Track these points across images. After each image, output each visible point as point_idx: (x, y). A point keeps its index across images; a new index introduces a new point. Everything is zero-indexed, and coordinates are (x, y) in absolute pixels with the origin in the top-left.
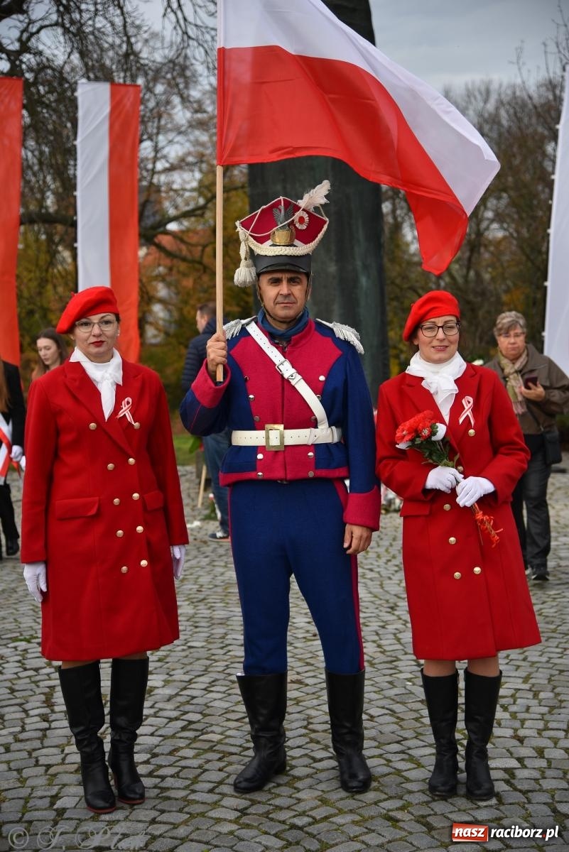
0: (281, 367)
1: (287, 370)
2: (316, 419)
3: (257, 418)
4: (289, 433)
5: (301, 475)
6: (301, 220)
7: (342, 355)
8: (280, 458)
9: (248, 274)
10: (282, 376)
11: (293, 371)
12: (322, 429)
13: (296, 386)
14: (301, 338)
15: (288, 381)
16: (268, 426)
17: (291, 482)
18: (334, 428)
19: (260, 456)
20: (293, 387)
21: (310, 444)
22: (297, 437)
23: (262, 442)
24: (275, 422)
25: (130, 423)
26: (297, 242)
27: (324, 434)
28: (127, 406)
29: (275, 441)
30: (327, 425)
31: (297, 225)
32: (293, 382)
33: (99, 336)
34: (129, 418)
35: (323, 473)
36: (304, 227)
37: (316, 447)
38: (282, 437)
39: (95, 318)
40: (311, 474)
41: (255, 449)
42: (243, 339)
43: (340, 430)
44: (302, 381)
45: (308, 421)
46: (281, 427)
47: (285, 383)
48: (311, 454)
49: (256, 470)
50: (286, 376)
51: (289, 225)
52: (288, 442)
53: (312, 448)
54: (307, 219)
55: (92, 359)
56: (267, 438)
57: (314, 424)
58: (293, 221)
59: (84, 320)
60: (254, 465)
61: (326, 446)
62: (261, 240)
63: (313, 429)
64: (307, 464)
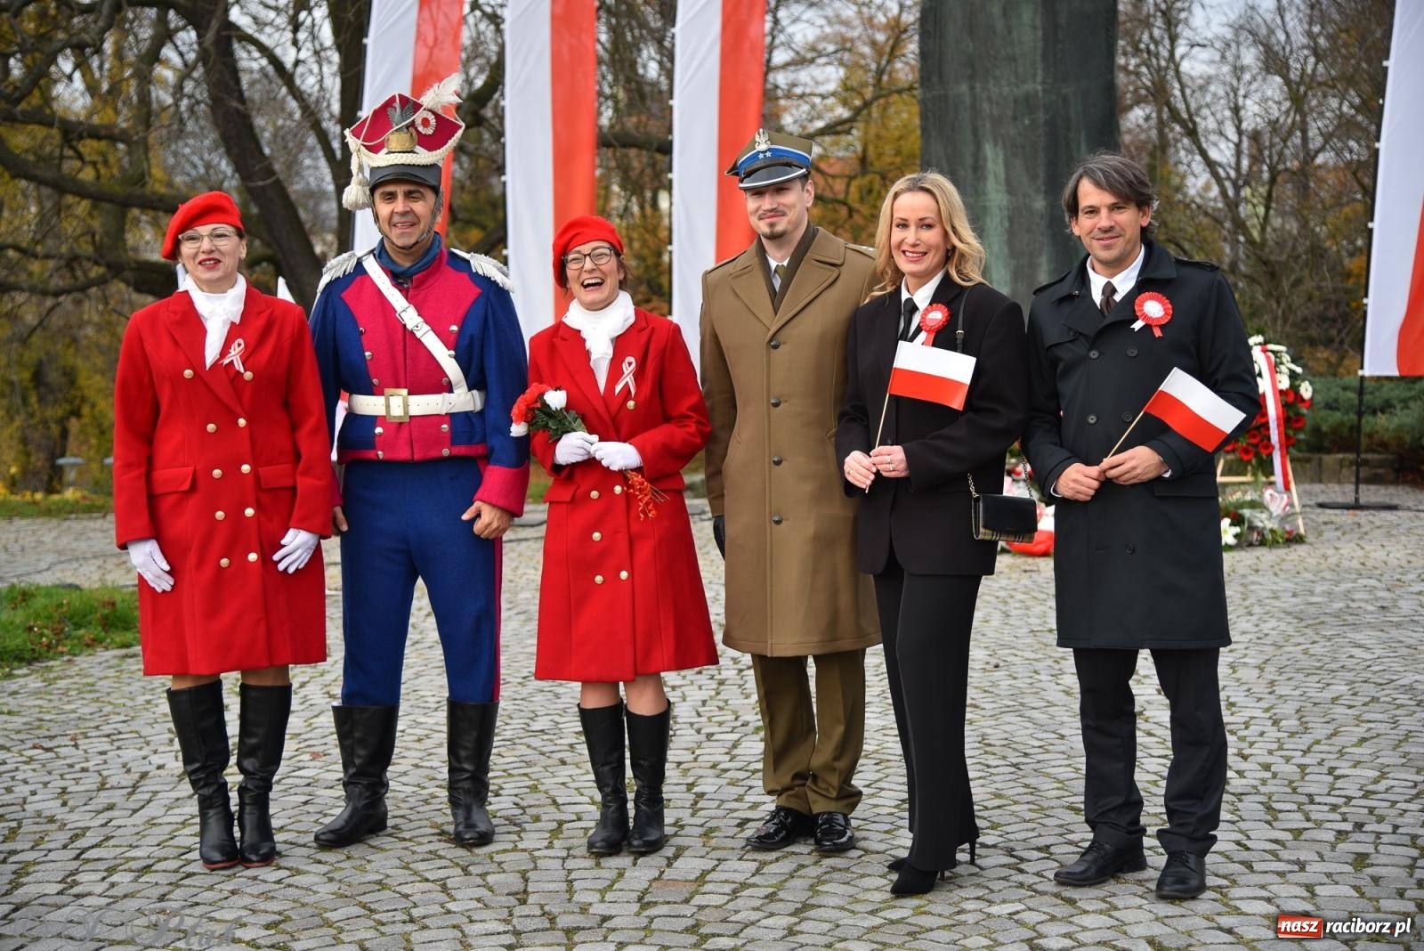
0: (403, 315)
1: (410, 317)
2: (450, 383)
3: (375, 381)
4: (414, 399)
5: (433, 454)
6: (425, 122)
7: (478, 296)
8: (405, 433)
9: (360, 193)
10: (405, 326)
11: (420, 320)
12: (459, 394)
13: (423, 340)
14: (426, 278)
15: (412, 333)
16: (388, 391)
17: (420, 463)
18: (475, 392)
19: (379, 430)
20: (419, 341)
21: (443, 412)
22: (425, 404)
23: (380, 411)
24: (398, 386)
25: (238, 372)
26: (418, 149)
27: (463, 399)
28: (238, 350)
29: (397, 410)
30: (465, 388)
31: (421, 129)
32: (418, 335)
33: (211, 252)
34: (239, 366)
35: (461, 450)
36: (430, 131)
37: (452, 417)
38: (406, 406)
39: (204, 230)
40: (446, 452)
41: (373, 420)
42: (358, 278)
43: (483, 394)
44: (431, 333)
45: (441, 385)
46: (404, 392)
47: (409, 336)
48: (444, 426)
49: (373, 447)
50: (409, 327)
51: (407, 127)
52: (414, 411)
53: (447, 419)
54: (433, 121)
55: (204, 287)
56: (388, 407)
57: (449, 388)
58: (413, 122)
59: (189, 233)
60: (371, 442)
61: (466, 415)
62: (375, 149)
63: (446, 395)
64: (439, 441)
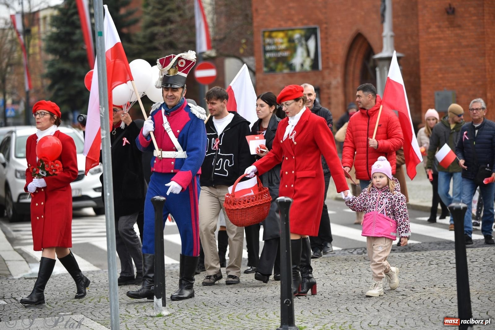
0: (165, 124)
1: (167, 126)
2: (176, 149)
4: (164, 152)
5: (168, 171)
6: (182, 63)
7: (190, 120)
8: (161, 164)
11: (170, 127)
12: (180, 152)
14: (176, 113)
17: (164, 174)
19: (155, 162)
21: (173, 158)
22: (167, 154)
26: (179, 73)
27: (181, 154)
30: (182, 150)
31: (180, 66)
32: (167, 132)
35: (178, 171)
37: (176, 160)
38: (161, 154)
40: (172, 171)
42: (159, 111)
44: (171, 131)
45: (172, 148)
46: (162, 150)
48: (173, 163)
50: (165, 129)
51: (175, 66)
52: (164, 156)
53: (174, 160)
54: (184, 62)
58: (178, 63)
61: (182, 159)
63: (174, 152)
64: (170, 167)
